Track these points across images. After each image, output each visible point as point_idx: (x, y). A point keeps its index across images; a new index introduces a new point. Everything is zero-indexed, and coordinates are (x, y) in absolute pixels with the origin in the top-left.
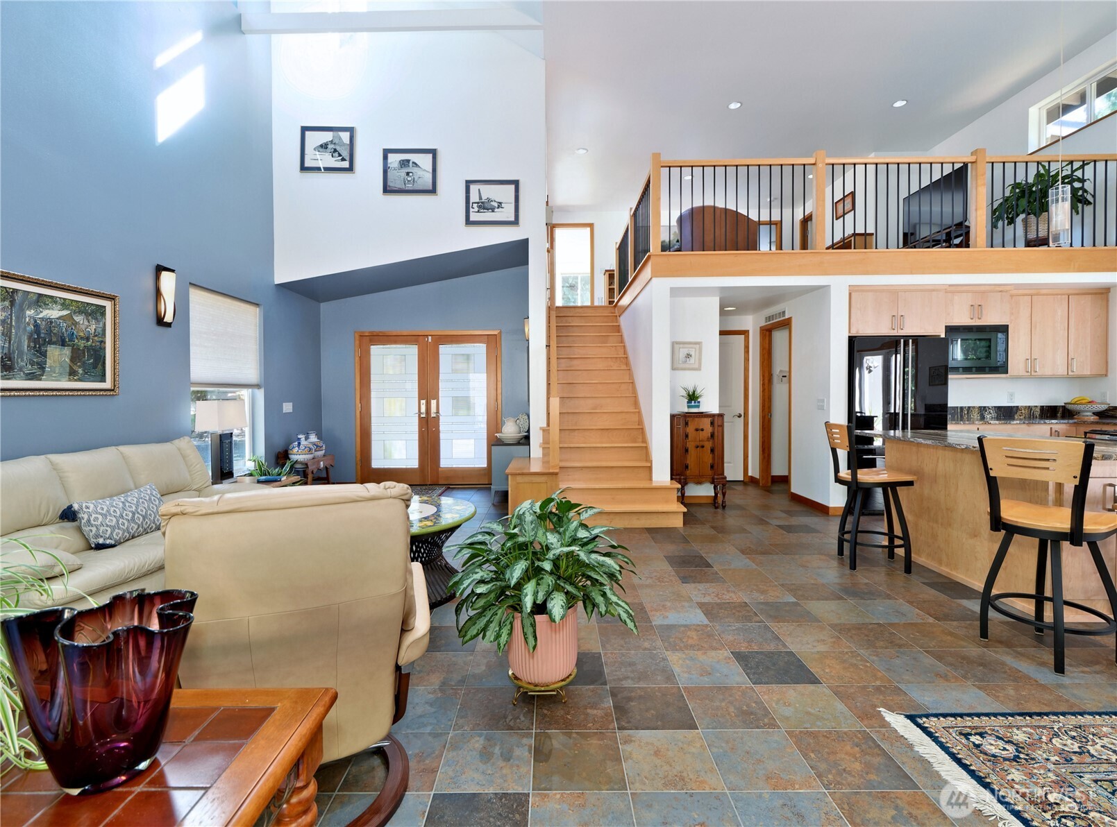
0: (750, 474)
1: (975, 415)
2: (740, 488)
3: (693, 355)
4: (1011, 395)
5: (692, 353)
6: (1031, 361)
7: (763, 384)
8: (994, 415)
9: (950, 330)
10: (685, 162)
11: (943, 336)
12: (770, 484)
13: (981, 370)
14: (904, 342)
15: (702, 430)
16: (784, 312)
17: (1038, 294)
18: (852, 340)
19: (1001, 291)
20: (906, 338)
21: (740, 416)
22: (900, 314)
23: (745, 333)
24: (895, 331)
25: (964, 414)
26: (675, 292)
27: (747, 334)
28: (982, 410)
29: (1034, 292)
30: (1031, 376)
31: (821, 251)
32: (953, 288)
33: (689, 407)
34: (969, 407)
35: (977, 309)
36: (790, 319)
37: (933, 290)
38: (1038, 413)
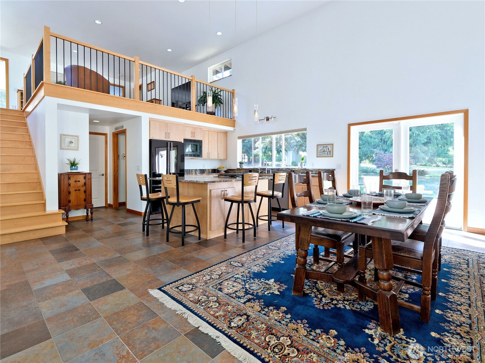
0: (108, 203)
1: (194, 172)
2: (103, 210)
3: (74, 142)
4: (204, 166)
5: (73, 141)
6: (208, 153)
7: (114, 160)
8: (199, 172)
9: (185, 140)
10: (66, 38)
11: (183, 142)
12: (118, 206)
13: (195, 156)
14: (170, 143)
15: (79, 181)
16: (123, 127)
17: (210, 131)
18: (151, 141)
19: (200, 128)
20: (171, 142)
21: (103, 175)
22: (168, 132)
23: (105, 135)
24: (167, 139)
25: (190, 172)
26: (60, 106)
27: (106, 135)
28: (196, 170)
29: (210, 130)
30: (209, 159)
31: (137, 100)
32: (186, 125)
33: (71, 169)
34: (192, 169)
35: (193, 133)
36: (125, 130)
37: (179, 125)
38: (211, 172)
